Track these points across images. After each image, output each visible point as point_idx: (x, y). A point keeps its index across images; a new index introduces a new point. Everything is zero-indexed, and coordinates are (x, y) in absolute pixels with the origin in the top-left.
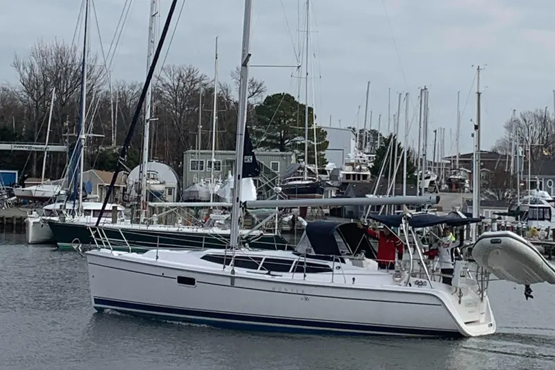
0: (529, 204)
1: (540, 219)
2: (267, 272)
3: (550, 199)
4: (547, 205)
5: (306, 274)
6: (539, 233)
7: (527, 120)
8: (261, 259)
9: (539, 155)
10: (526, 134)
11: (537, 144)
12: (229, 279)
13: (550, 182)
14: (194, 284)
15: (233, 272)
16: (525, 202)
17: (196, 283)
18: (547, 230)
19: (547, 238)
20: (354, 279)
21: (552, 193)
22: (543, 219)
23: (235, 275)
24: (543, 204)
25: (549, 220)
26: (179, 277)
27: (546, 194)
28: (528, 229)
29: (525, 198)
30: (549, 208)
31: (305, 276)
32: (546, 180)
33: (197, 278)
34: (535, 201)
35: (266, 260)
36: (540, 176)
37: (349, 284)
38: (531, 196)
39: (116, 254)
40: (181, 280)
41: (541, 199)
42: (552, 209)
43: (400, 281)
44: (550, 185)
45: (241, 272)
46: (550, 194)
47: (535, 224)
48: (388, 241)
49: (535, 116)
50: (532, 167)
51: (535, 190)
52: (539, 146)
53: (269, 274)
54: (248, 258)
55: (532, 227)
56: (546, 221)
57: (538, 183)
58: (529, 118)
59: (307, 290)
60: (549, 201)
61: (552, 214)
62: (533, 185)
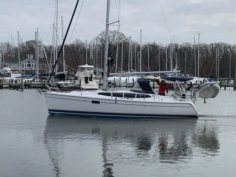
0: (4, 72)
1: (7, 77)
2: (127, 98)
3: (10, 70)
4: (9, 72)
5: (145, 98)
6: (7, 81)
7: (3, 45)
8: (123, 94)
9: (7, 56)
10: (3, 50)
11: (6, 52)
12: (115, 101)
13: (10, 65)
14: (99, 103)
15: (116, 98)
16: (2, 71)
17: (100, 103)
18: (10, 80)
19: (9, 82)
20: (162, 99)
21: (11, 68)
22: (8, 77)
23: (117, 100)
24: (8, 72)
25: (10, 77)
26: (92, 101)
27: (9, 68)
28: (3, 80)
29: (2, 70)
30: (10, 73)
31: (144, 99)
32: (9, 64)
33: (101, 101)
34: (6, 71)
35: (125, 94)
36: (7, 63)
37: (160, 101)
38: (4, 69)
39: (60, 93)
40: (93, 102)
41: (7, 70)
42: (11, 73)
43: (177, 100)
44: (10, 66)
45: (118, 98)
46: (10, 69)
47: (5, 78)
48: (163, 86)
49: (5, 44)
50: (4, 60)
51: (6, 67)
52: (7, 53)
53: (128, 99)
54: (119, 93)
55: (5, 79)
56: (9, 77)
57: (7, 65)
58: (3, 44)
59: (145, 104)
60: (10, 71)
61: (11, 75)
62: (5, 66)
